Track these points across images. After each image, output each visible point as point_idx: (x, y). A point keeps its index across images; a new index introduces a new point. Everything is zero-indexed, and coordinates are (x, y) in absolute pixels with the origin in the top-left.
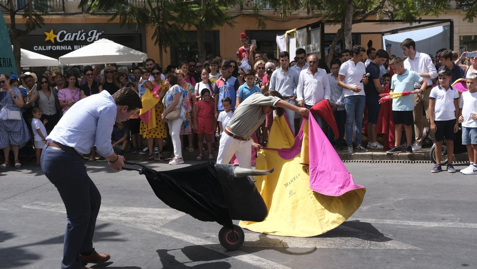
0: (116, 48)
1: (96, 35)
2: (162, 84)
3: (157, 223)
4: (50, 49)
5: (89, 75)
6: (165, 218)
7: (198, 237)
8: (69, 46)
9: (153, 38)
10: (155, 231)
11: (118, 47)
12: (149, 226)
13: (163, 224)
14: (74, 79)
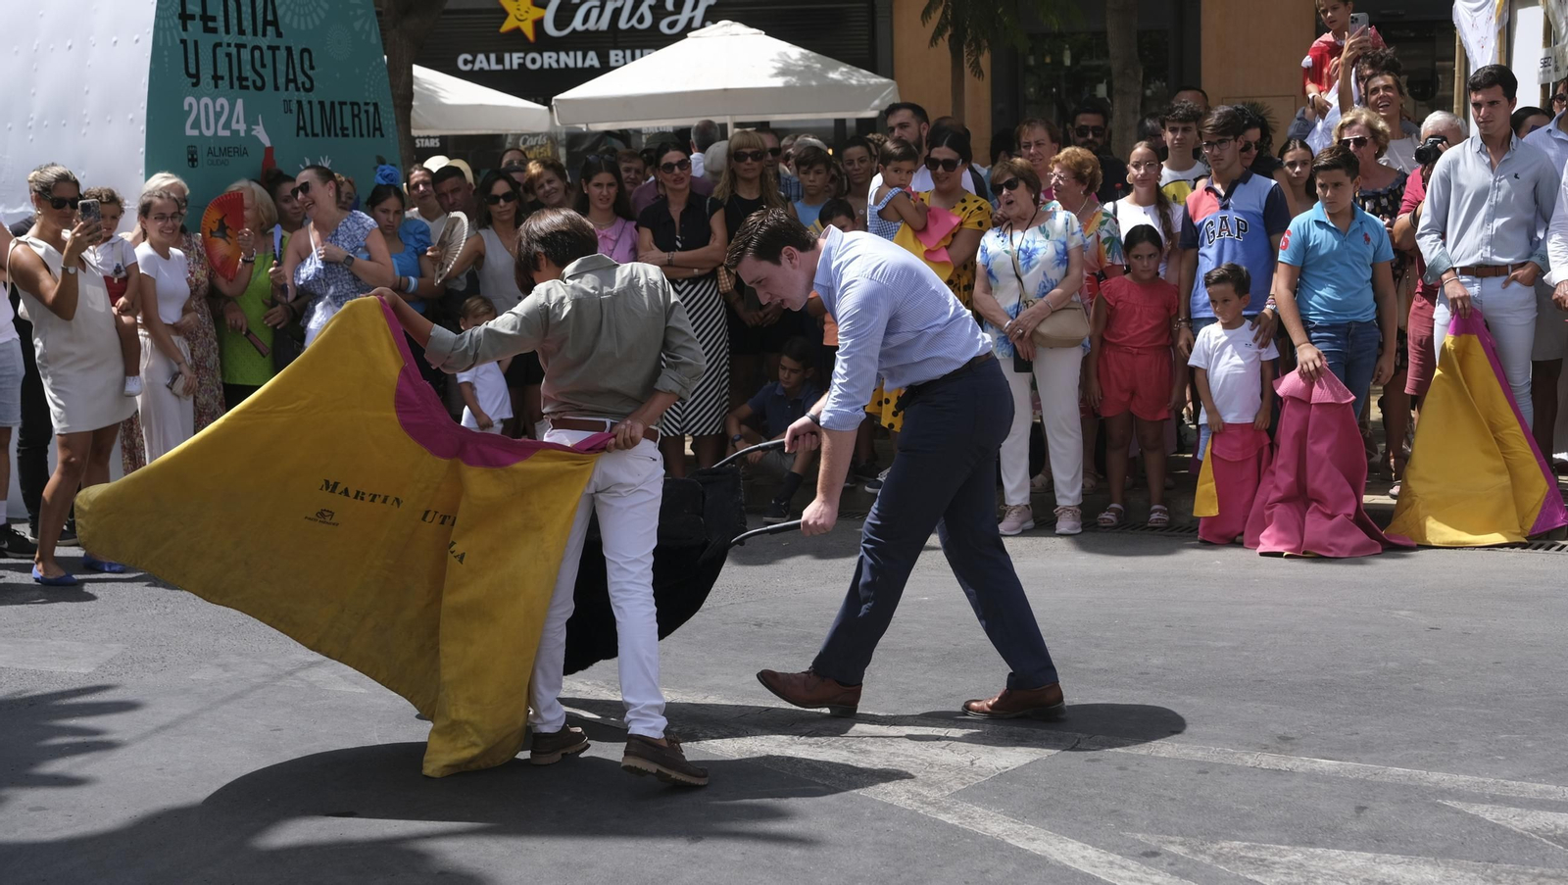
0: (773, 60)
1: (695, 7)
2: (963, 205)
3: (940, 782)
4: (519, 64)
5: (670, 167)
6: (972, 763)
7: (1111, 848)
8: (592, 54)
9: (926, 14)
10: (930, 812)
11: (780, 54)
12: (909, 791)
13: (964, 784)
14: (610, 185)
